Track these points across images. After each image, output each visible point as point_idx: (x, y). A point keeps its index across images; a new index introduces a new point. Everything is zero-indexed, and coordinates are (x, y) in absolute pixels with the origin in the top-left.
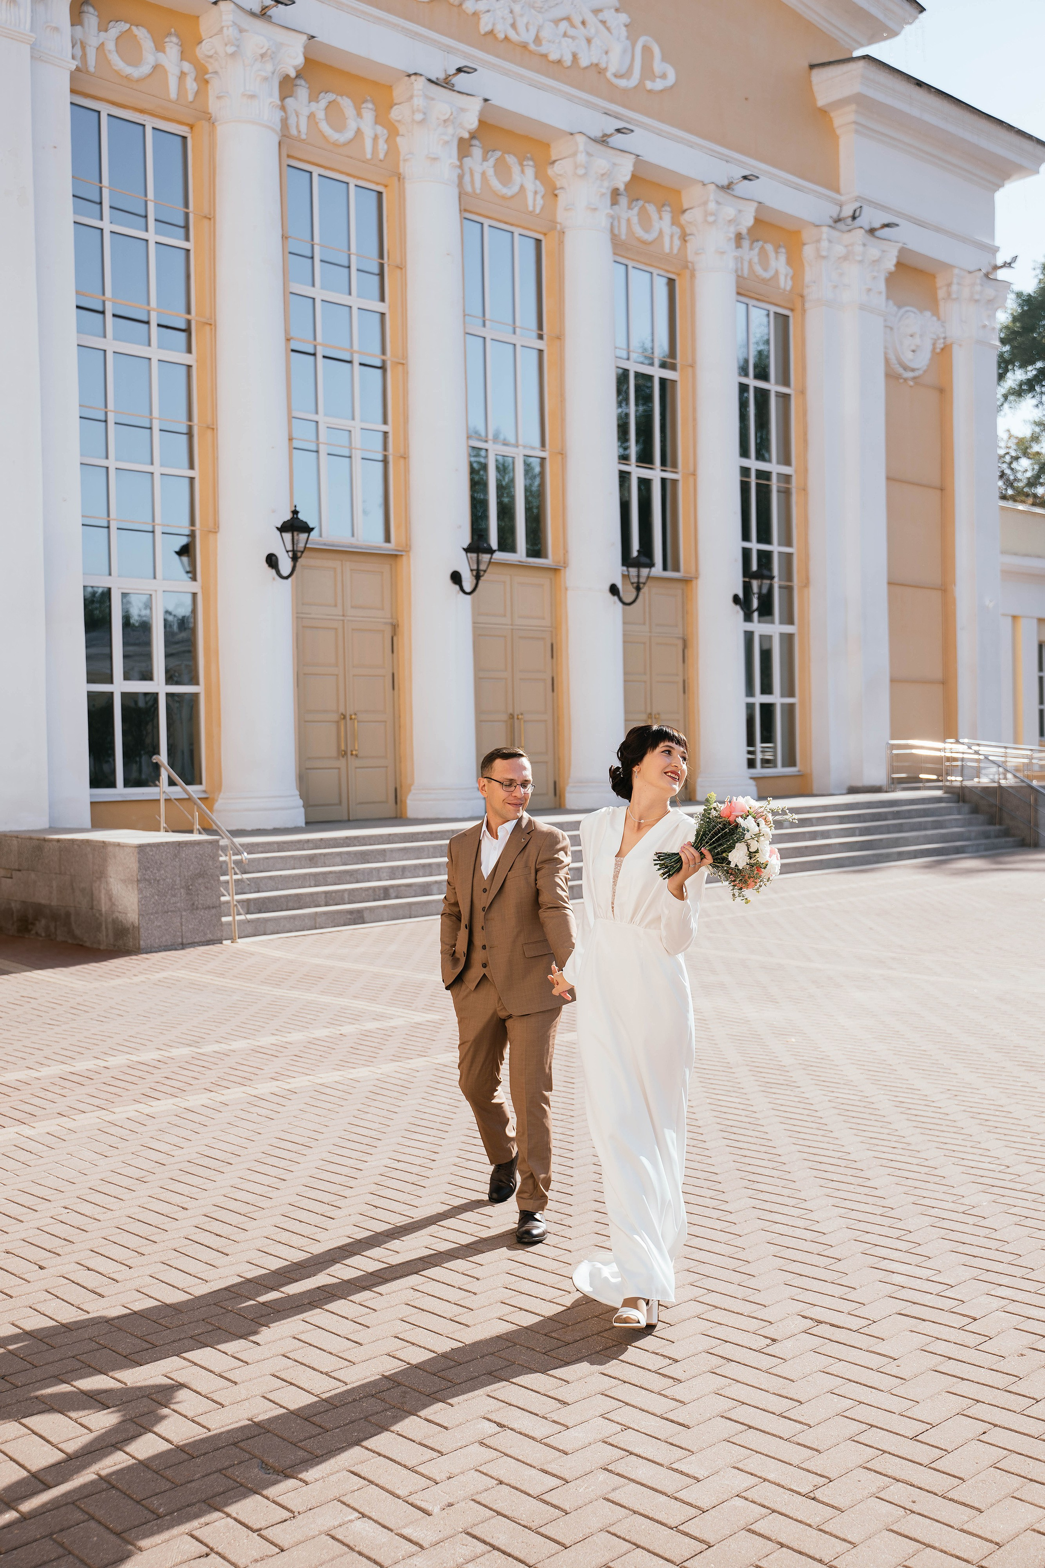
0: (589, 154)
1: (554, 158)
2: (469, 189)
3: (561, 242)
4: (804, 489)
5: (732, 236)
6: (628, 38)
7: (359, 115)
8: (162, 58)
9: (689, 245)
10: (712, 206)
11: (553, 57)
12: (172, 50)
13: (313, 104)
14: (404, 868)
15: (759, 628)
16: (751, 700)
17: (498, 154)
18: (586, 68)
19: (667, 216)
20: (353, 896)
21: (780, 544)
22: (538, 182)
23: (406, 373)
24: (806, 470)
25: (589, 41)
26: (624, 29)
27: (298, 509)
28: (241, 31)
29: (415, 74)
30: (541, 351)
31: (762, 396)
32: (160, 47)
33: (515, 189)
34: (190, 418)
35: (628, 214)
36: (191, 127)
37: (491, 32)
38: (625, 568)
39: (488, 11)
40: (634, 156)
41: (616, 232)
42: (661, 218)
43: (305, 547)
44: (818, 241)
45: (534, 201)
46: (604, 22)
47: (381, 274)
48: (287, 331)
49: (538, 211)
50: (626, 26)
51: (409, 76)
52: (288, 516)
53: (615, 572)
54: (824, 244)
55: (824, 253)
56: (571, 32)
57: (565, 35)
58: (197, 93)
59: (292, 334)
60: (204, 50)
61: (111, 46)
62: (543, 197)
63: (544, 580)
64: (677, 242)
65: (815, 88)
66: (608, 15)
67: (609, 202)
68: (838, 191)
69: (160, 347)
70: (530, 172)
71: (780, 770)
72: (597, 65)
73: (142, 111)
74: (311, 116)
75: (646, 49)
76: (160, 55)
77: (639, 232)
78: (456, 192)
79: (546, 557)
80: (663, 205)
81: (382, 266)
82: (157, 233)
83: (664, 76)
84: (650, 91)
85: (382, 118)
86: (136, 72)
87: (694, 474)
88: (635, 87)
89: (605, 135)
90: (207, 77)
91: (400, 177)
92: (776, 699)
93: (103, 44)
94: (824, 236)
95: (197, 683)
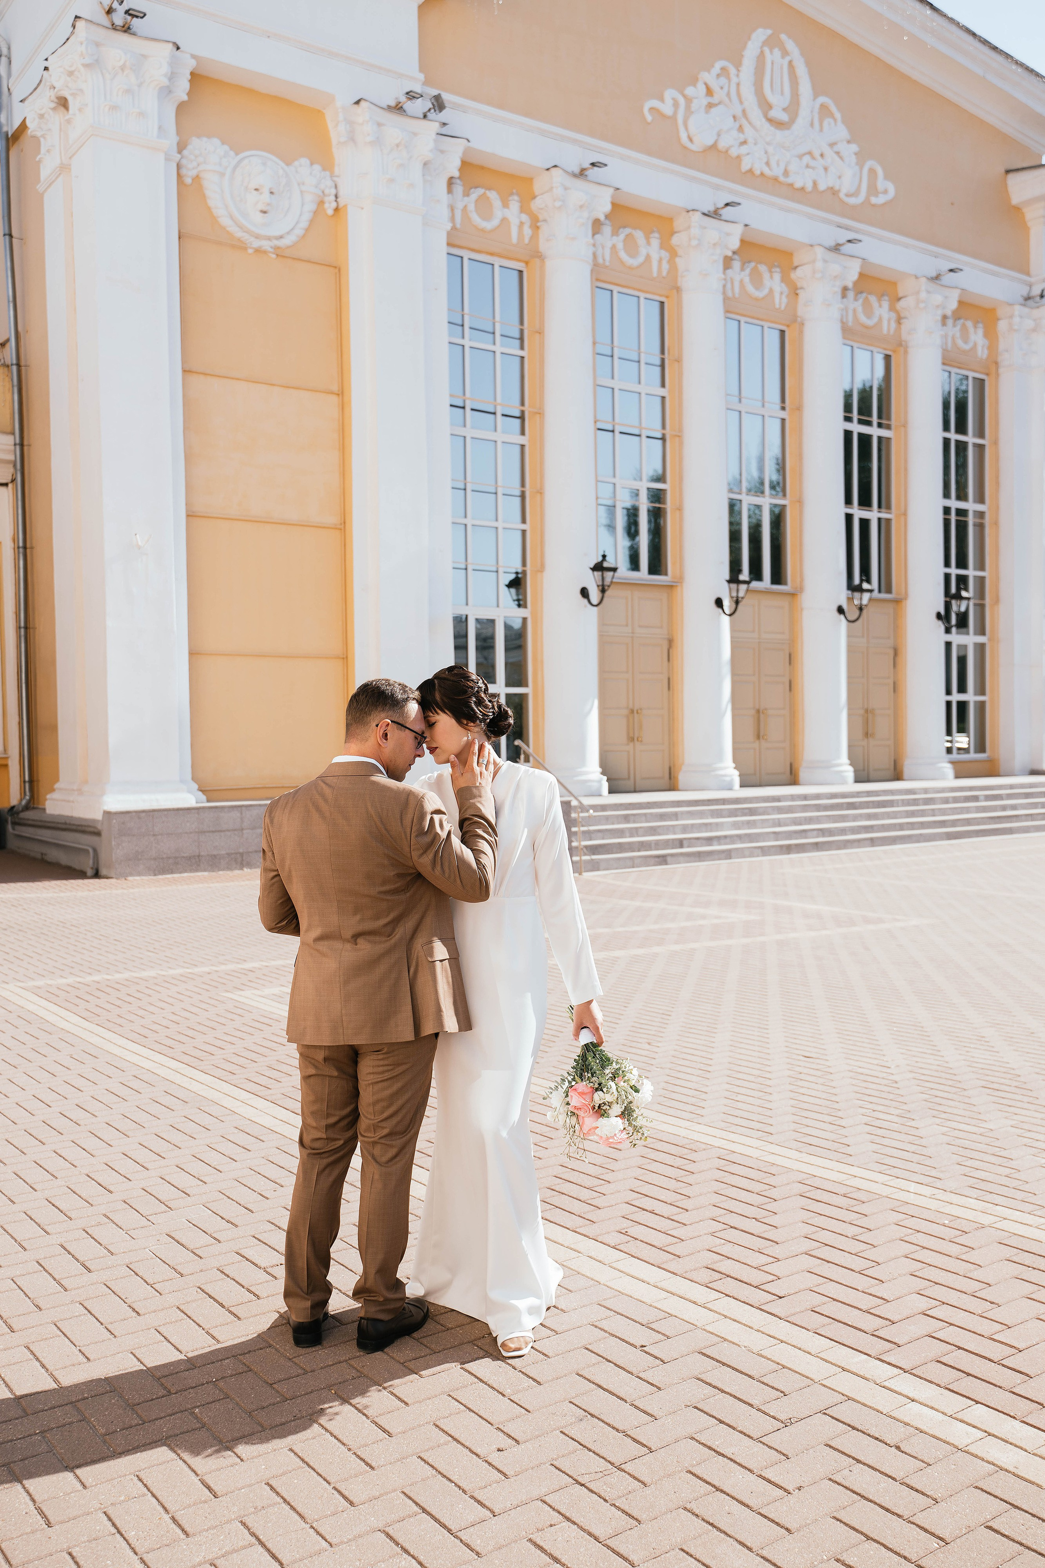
0: (825, 261)
1: (796, 264)
2: (730, 294)
3: (801, 332)
4: (996, 523)
5: (939, 318)
6: (857, 164)
7: (649, 243)
8: (507, 213)
9: (903, 327)
10: (923, 295)
11: (798, 185)
12: (514, 205)
13: (615, 237)
14: (693, 825)
15: (956, 638)
16: (949, 698)
17: (753, 264)
18: (823, 192)
19: (886, 304)
20: (658, 845)
21: (975, 569)
22: (783, 285)
23: (681, 444)
24: (998, 508)
25: (826, 169)
26: (854, 157)
27: (606, 554)
28: (566, 189)
29: (693, 210)
30: (783, 420)
31: (961, 447)
32: (505, 205)
33: (766, 291)
34: (523, 484)
35: (855, 305)
36: (527, 263)
37: (750, 171)
38: (850, 592)
39: (748, 154)
40: (860, 260)
41: (845, 320)
42: (880, 306)
43: (612, 582)
44: (1011, 317)
45: (780, 300)
46: (838, 153)
47: (662, 366)
48: (595, 416)
49: (783, 307)
50: (856, 154)
51: (688, 211)
52: (596, 559)
53: (841, 595)
54: (1017, 320)
55: (1016, 327)
56: (812, 163)
57: (808, 166)
58: (531, 238)
59: (598, 418)
60: (536, 204)
61: (472, 207)
62: (787, 296)
63: (784, 602)
64: (893, 325)
65: (1010, 189)
66: (842, 147)
67: (839, 296)
68: (1028, 274)
69: (503, 432)
70: (777, 277)
71: (972, 755)
72: (832, 188)
73: (492, 254)
74: (614, 247)
75: (872, 171)
76: (506, 210)
77: (863, 318)
78: (720, 298)
79: (785, 584)
80: (883, 295)
81: (663, 360)
82: (502, 345)
83: (885, 192)
84: (874, 206)
85: (665, 245)
86: (488, 225)
87: (905, 514)
88: (862, 203)
89: (838, 245)
90: (539, 224)
91: (678, 290)
92: (970, 697)
93: (465, 206)
94: (1017, 313)
95: (527, 686)
